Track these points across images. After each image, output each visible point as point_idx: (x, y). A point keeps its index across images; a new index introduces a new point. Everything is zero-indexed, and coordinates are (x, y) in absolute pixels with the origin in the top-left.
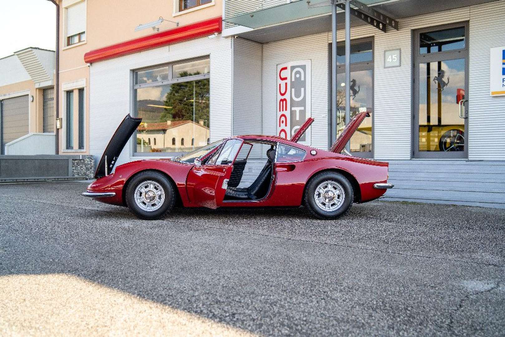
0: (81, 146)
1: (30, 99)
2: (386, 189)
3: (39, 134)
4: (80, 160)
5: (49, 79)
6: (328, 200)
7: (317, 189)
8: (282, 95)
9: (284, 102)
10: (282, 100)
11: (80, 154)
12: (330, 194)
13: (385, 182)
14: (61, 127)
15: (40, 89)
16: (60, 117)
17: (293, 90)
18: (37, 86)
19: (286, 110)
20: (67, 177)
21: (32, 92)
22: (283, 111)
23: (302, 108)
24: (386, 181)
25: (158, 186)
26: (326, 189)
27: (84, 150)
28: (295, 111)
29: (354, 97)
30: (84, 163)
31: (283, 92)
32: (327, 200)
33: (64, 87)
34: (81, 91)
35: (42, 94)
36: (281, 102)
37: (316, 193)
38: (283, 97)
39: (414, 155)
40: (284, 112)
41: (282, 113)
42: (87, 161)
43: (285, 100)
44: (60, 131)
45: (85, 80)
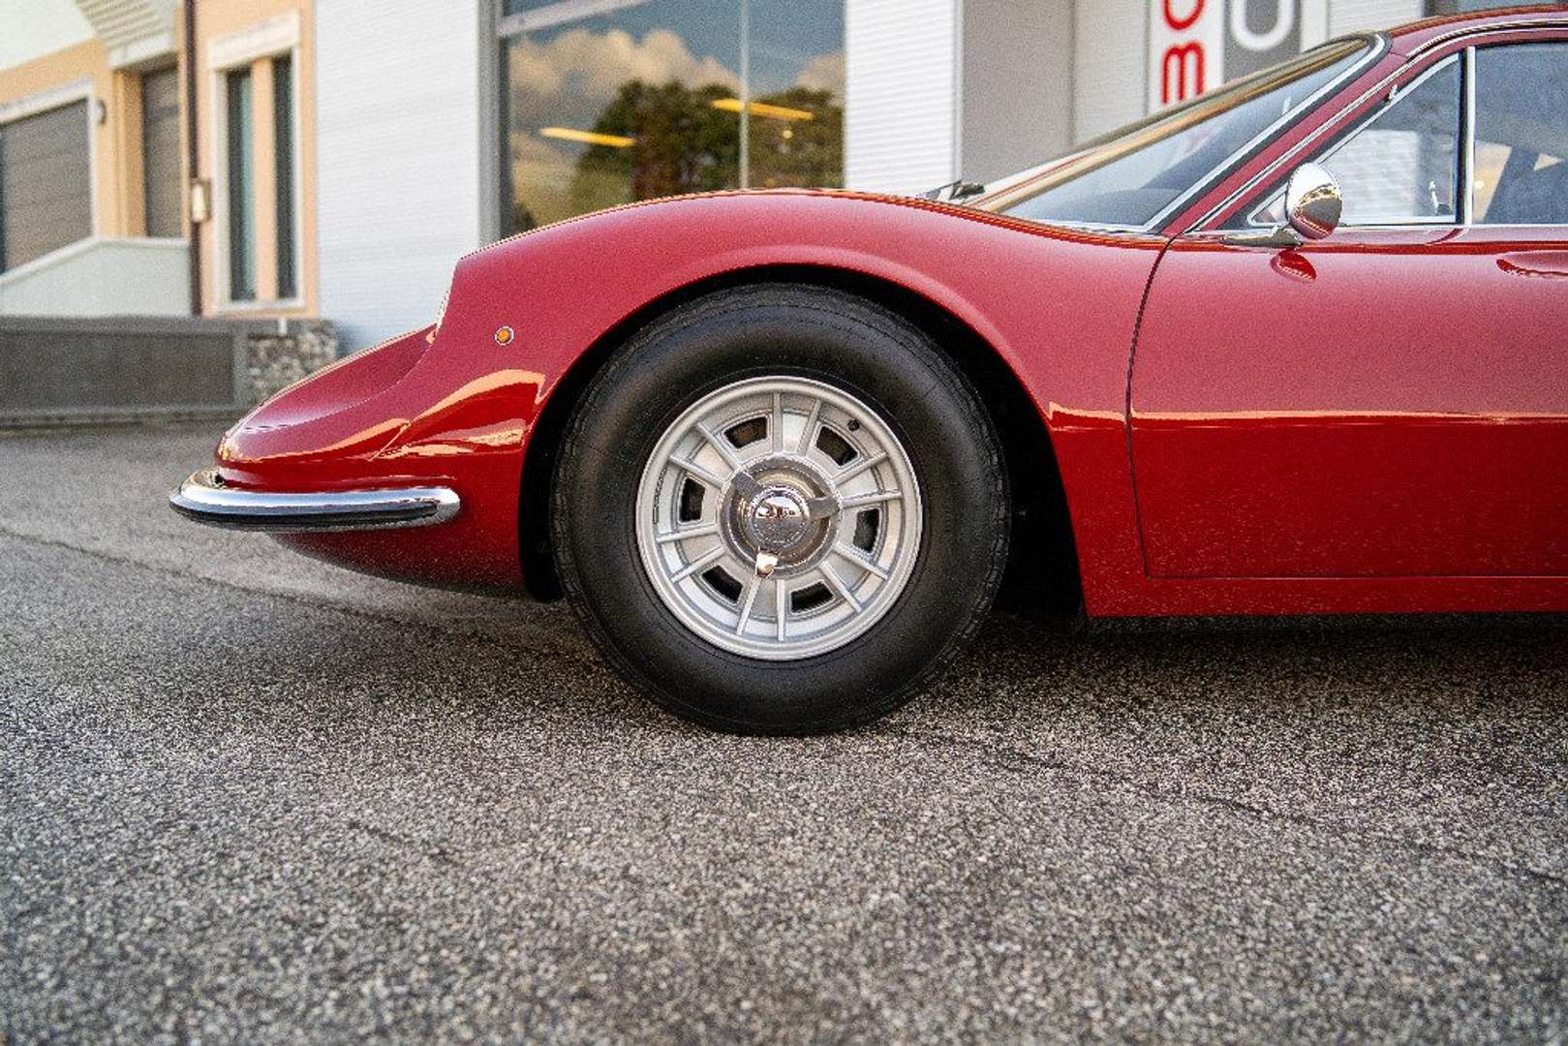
0: (286, 286)
1: (94, 113)
3: (128, 240)
4: (280, 339)
5: (160, 26)
8: (1177, 25)
9: (1191, 59)
10: (1179, 52)
11: (282, 314)
14: (209, 215)
15: (127, 72)
16: (204, 174)
18: (117, 59)
20: (228, 408)
21: (99, 88)
25: (855, 425)
27: (298, 302)
30: (295, 352)
31: (1182, 15)
33: (217, 54)
34: (281, 64)
35: (138, 90)
36: (1174, 61)
38: (1182, 38)
42: (309, 341)
43: (1194, 47)
44: (205, 231)
45: (295, 17)
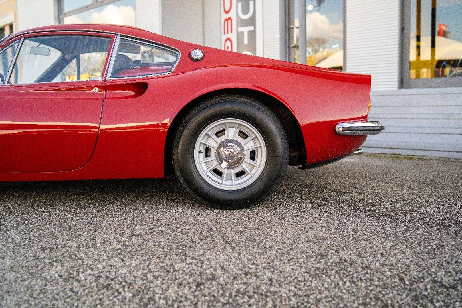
2: (366, 136)
6: (227, 164)
7: (201, 139)
8: (227, 12)
9: (229, 21)
10: (226, 20)
12: (234, 149)
13: (364, 119)
17: (240, 4)
19: (231, 32)
22: (228, 33)
23: (251, 28)
24: (366, 117)
26: (223, 138)
28: (242, 33)
29: (319, 8)
31: (227, 9)
32: (225, 164)
34: (11, 26)
36: (226, 22)
37: (198, 147)
38: (227, 16)
39: (402, 83)
40: (230, 35)
41: (227, 36)
43: (230, 19)
45: (13, 13)
